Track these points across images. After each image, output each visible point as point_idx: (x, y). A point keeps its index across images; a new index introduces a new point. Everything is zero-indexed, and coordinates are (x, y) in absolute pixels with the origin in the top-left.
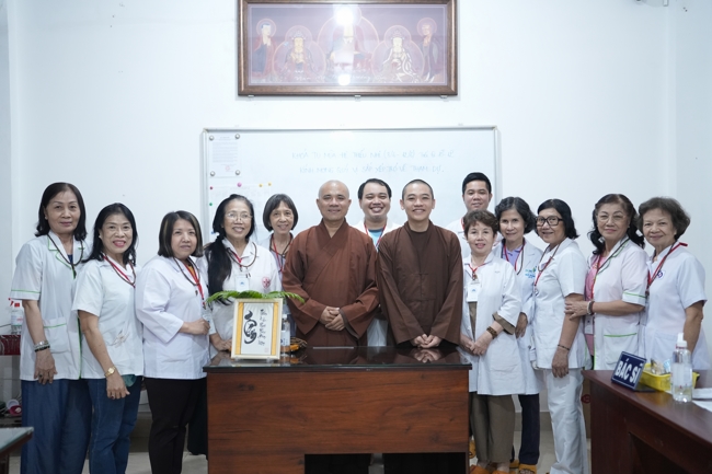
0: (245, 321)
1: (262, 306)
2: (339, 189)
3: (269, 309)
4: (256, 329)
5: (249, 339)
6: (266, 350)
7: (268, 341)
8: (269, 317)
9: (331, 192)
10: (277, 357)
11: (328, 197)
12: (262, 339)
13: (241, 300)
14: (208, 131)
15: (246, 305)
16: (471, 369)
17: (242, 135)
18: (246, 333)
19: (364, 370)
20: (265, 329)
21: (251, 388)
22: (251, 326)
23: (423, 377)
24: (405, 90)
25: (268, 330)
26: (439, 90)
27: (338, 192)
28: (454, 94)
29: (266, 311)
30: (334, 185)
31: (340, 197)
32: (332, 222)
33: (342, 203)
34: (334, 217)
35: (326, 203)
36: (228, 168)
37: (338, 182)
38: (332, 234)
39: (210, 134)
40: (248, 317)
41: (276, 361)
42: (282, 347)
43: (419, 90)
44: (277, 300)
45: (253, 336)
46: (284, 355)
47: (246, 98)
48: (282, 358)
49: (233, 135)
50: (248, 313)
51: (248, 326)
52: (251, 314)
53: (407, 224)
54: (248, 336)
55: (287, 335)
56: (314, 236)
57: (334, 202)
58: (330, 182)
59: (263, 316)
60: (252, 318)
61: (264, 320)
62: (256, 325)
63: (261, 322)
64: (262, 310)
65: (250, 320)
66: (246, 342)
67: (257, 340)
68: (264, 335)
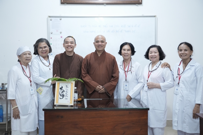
0: (60, 90)
1: (66, 84)
2: (102, 38)
3: (69, 85)
4: (64, 93)
5: (61, 97)
6: (68, 102)
7: (69, 98)
8: (69, 89)
9: (99, 40)
10: (72, 104)
11: (97, 42)
12: (66, 97)
13: (59, 82)
14: (50, 17)
15: (60, 84)
16: (149, 110)
17: (62, 18)
18: (60, 95)
19: (107, 110)
20: (68, 93)
21: (62, 117)
22: (62, 92)
23: (130, 113)
24: (122, 2)
25: (69, 94)
26: (135, 2)
27: (101, 40)
28: (141, 3)
29: (68, 86)
30: (100, 37)
31: (102, 42)
32: (99, 51)
33: (103, 44)
34: (100, 49)
35: (97, 44)
36: (57, 31)
37: (101, 36)
38: (99, 56)
39: (51, 18)
40: (61, 88)
41: (72, 106)
42: (74, 100)
43: (128, 2)
44: (72, 82)
45: (63, 96)
46: (75, 103)
47: (64, 5)
48: (74, 104)
49: (59, 19)
50: (61, 87)
51: (61, 92)
52: (62, 87)
53: (65, 52)
54: (61, 96)
55: (76, 95)
56: (93, 56)
57: (100, 43)
58: (98, 36)
59: (67, 88)
60: (62, 89)
61: (67, 90)
62: (64, 91)
63: (66, 90)
64: (67, 86)
65: (62, 90)
66: (60, 98)
67: (64, 97)
68: (67, 96)
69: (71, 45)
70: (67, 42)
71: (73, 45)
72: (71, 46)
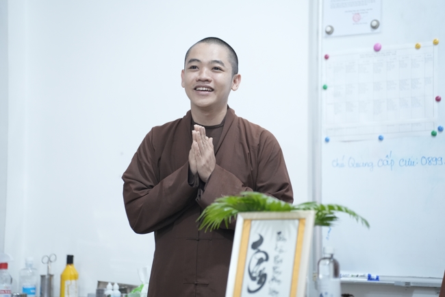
0: (251, 252)
1: (278, 225)
3: (290, 229)
4: (267, 267)
5: (254, 286)
7: (284, 287)
8: (289, 245)
12: (274, 285)
13: (248, 215)
15: (255, 224)
18: (250, 274)
20: (281, 267)
22: (260, 261)
25: (286, 269)
29: (285, 234)
36: (357, 18)
40: (255, 246)
44: (304, 214)
45: (262, 279)
50: (256, 238)
51: (255, 261)
52: (261, 240)
53: (189, 113)
54: (253, 279)
59: (280, 243)
60: (262, 248)
61: (281, 251)
62: (267, 259)
63: (276, 253)
64: (279, 233)
65: (259, 251)
66: (250, 291)
67: (267, 285)
68: (279, 277)
69: (209, 78)
70: (194, 64)
71: (220, 76)
72: (211, 85)
